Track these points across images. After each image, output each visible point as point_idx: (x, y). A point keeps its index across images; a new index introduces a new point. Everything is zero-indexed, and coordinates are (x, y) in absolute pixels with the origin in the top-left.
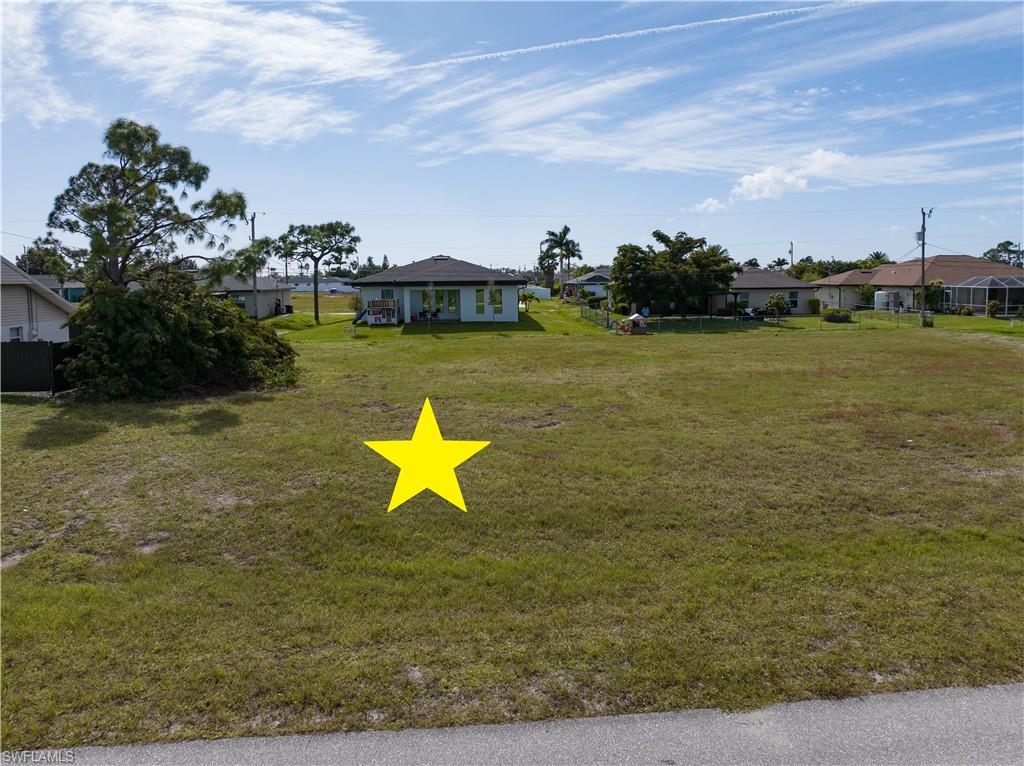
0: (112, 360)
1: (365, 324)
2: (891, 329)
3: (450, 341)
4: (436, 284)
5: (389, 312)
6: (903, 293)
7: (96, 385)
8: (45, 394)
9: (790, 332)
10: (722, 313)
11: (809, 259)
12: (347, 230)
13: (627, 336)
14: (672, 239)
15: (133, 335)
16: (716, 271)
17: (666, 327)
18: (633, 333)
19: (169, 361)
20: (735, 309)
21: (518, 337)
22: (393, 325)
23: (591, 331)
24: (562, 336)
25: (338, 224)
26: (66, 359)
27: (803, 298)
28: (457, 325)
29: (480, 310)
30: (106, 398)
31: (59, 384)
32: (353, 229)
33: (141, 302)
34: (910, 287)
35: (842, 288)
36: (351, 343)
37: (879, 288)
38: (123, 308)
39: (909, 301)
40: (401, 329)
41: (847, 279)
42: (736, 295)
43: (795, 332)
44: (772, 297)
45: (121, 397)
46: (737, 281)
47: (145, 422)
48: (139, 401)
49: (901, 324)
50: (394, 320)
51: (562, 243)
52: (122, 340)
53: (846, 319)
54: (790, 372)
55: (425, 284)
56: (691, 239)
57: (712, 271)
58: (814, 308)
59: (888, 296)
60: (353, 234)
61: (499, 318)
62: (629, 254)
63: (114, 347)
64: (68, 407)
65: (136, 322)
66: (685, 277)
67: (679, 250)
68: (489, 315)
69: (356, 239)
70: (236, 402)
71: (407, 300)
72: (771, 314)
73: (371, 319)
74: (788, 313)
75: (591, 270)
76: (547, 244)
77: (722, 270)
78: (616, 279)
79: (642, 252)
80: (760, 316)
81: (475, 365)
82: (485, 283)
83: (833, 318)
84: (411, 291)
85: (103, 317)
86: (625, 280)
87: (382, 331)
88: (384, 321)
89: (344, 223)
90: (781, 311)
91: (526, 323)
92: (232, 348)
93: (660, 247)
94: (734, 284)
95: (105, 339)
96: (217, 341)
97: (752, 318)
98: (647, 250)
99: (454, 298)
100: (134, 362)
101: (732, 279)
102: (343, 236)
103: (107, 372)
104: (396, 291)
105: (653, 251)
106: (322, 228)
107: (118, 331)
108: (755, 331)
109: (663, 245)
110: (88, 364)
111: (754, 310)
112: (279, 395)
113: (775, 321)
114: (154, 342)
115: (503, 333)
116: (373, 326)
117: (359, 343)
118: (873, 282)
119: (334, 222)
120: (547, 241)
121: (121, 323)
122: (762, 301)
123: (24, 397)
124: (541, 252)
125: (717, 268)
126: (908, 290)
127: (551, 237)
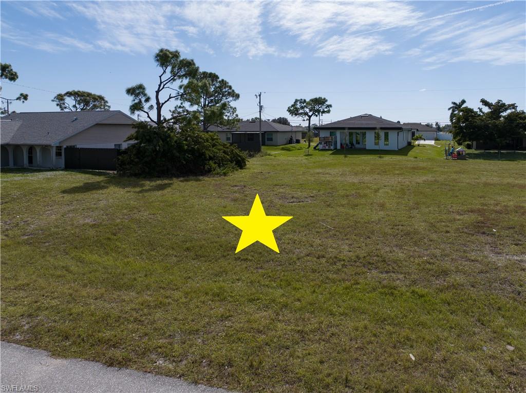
29: (376, 144)
51: (461, 108)
76: (452, 109)
127: (453, 105)
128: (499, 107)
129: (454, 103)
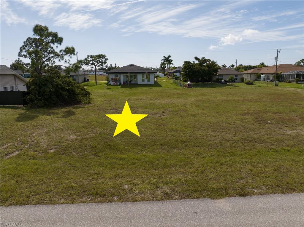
0: (39, 96)
1: (110, 85)
2: (265, 87)
3: (135, 90)
4: (130, 73)
5: (117, 81)
6: (270, 76)
7: (35, 103)
8: (21, 106)
9: (235, 88)
10: (215, 81)
11: (241, 65)
12: (104, 57)
13: (186, 89)
14: (201, 59)
15: (44, 89)
16: (213, 69)
17: (198, 86)
18: (188, 88)
19: (55, 96)
20: (219, 81)
21: (154, 89)
22: (118, 85)
23: (176, 87)
24: (167, 89)
25: (102, 55)
26: (26, 96)
27: (239, 77)
28: (136, 85)
29: (143, 80)
30: (38, 107)
31: (25, 103)
32: (106, 56)
33: (46, 79)
34: (272, 74)
35: (251, 74)
36: (106, 91)
37: (262, 74)
38: (41, 81)
39: (271, 78)
40: (120, 86)
41: (253, 71)
42: (219, 76)
43: (236, 87)
44: (230, 77)
45: (42, 107)
46: (220, 72)
47: (49, 114)
48: (47, 108)
49: (269, 85)
50: (118, 84)
51: (168, 60)
52: (41, 90)
53: (252, 84)
54: (234, 100)
55: (127, 73)
56: (206, 59)
57: (212, 69)
58: (242, 80)
59: (265, 76)
60: (106, 58)
61: (149, 83)
62: (187, 64)
63: (39, 93)
64: (28, 110)
65: (45, 85)
66: (204, 71)
67: (202, 62)
68: (146, 82)
69: (107, 59)
70: (74, 108)
71: (122, 78)
72: (229, 82)
73: (112, 83)
74: (235, 82)
75: (176, 68)
76: (163, 60)
77: (215, 69)
78: (183, 71)
79: (191, 63)
80: (226, 82)
81: (142, 97)
82: (145, 73)
83: (248, 83)
84: (123, 75)
85: (36, 84)
86: (186, 72)
87: (115, 87)
88: (115, 84)
89: (103, 55)
90: (232, 81)
91: (157, 84)
92: (72, 93)
93: (197, 62)
94: (218, 73)
95: (37, 90)
96: (68, 90)
97: (224, 83)
98: (193, 62)
99: (136, 77)
100: (45, 97)
101: (218, 71)
102: (103, 58)
103: (38, 100)
104: (119, 75)
105: (195, 63)
106: (97, 56)
107: (40, 88)
108: (224, 87)
109: (197, 61)
110: (32, 97)
111: (224, 81)
112: (86, 106)
113: (231, 84)
114: (50, 91)
115: (150, 87)
116: (112, 85)
117: (109, 91)
118: (261, 72)
119: (100, 54)
120: (163, 59)
121: (41, 86)
122: (226, 78)
123: (15, 107)
124: (161, 63)
125: (214, 68)
126: (271, 75)
127: (164, 58)
128: (204, 61)
129: (164, 57)
